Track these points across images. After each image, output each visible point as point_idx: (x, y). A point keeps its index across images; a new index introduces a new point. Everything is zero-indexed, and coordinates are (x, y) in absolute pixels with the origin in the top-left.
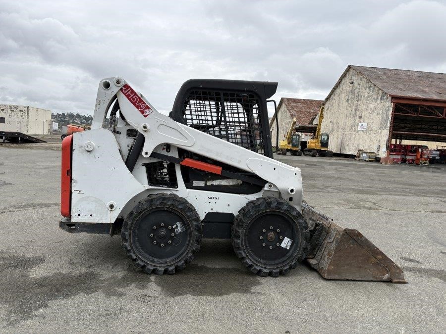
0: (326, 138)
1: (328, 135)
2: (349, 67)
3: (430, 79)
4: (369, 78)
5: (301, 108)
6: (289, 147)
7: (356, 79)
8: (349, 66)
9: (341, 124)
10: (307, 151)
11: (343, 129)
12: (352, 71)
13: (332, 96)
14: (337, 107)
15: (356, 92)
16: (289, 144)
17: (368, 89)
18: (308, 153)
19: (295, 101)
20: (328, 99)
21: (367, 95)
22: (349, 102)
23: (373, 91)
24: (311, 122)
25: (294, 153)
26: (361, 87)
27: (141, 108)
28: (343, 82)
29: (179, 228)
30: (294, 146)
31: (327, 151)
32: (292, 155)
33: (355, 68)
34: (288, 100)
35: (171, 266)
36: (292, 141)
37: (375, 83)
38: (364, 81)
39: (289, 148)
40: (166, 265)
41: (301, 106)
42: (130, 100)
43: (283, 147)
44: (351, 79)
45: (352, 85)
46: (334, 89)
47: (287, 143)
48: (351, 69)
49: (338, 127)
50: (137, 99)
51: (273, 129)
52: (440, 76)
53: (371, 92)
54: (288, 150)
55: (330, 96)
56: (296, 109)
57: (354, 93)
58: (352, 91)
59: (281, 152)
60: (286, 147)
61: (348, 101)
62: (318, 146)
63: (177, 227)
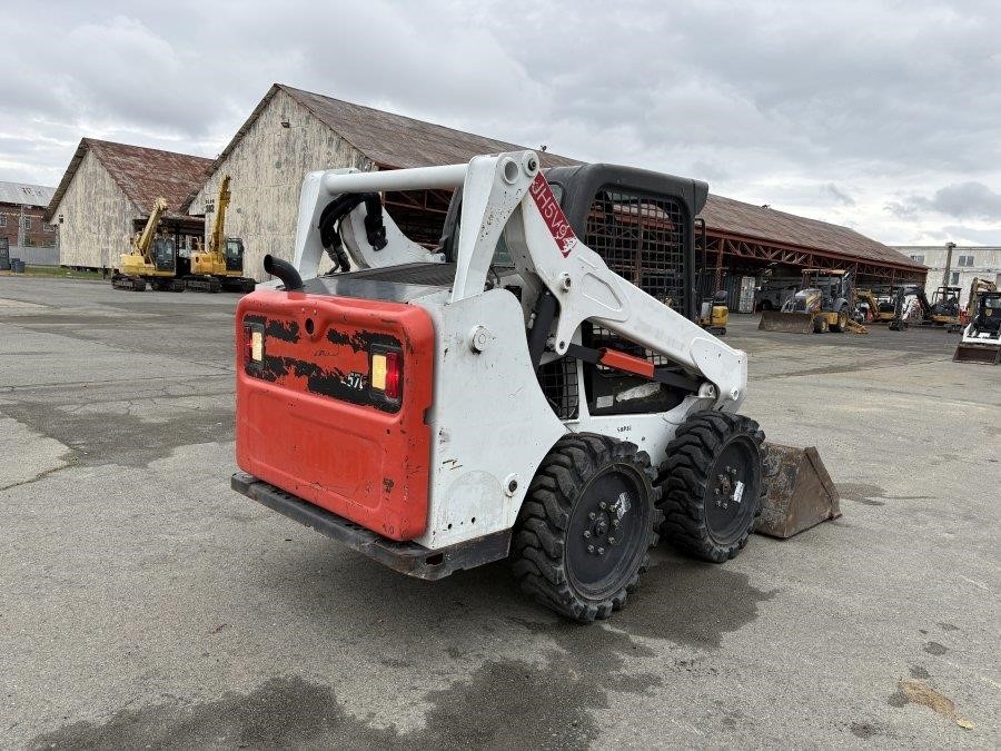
0: (234, 248)
1: (239, 242)
2: (277, 87)
3: (431, 137)
4: (326, 121)
5: (143, 171)
6: (151, 270)
7: (296, 118)
8: (275, 85)
9: (267, 217)
10: (194, 279)
11: (272, 228)
12: (282, 98)
13: (237, 150)
14: (251, 177)
15: (298, 147)
16: (147, 262)
17: (324, 144)
18: (197, 284)
19: (122, 150)
20: (225, 156)
21: (324, 157)
22: (283, 168)
23: (337, 150)
24: (185, 208)
25: (163, 285)
26: (308, 138)
27: (560, 235)
28: (263, 119)
29: (623, 506)
30: (161, 267)
31: (243, 279)
32: (155, 290)
33: (292, 92)
34: (104, 145)
35: (619, 592)
36: (155, 256)
37: (341, 133)
38: (315, 125)
39: (150, 273)
40: (612, 592)
41: (141, 165)
42: (542, 212)
43: (134, 270)
44: (283, 117)
45: (287, 130)
46: (242, 134)
47: (142, 260)
48: (280, 93)
49: (259, 224)
50: (554, 212)
51: (62, 221)
52: (443, 132)
53: (333, 151)
54: (146, 277)
55: (231, 148)
56: (128, 172)
57: (293, 150)
58: (287, 144)
59: (130, 284)
60: (142, 271)
61: (278, 165)
62: (222, 269)
63: (619, 506)
